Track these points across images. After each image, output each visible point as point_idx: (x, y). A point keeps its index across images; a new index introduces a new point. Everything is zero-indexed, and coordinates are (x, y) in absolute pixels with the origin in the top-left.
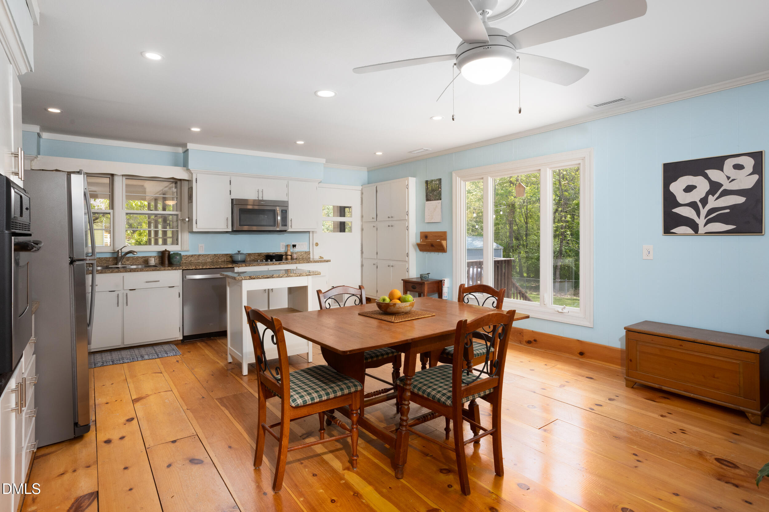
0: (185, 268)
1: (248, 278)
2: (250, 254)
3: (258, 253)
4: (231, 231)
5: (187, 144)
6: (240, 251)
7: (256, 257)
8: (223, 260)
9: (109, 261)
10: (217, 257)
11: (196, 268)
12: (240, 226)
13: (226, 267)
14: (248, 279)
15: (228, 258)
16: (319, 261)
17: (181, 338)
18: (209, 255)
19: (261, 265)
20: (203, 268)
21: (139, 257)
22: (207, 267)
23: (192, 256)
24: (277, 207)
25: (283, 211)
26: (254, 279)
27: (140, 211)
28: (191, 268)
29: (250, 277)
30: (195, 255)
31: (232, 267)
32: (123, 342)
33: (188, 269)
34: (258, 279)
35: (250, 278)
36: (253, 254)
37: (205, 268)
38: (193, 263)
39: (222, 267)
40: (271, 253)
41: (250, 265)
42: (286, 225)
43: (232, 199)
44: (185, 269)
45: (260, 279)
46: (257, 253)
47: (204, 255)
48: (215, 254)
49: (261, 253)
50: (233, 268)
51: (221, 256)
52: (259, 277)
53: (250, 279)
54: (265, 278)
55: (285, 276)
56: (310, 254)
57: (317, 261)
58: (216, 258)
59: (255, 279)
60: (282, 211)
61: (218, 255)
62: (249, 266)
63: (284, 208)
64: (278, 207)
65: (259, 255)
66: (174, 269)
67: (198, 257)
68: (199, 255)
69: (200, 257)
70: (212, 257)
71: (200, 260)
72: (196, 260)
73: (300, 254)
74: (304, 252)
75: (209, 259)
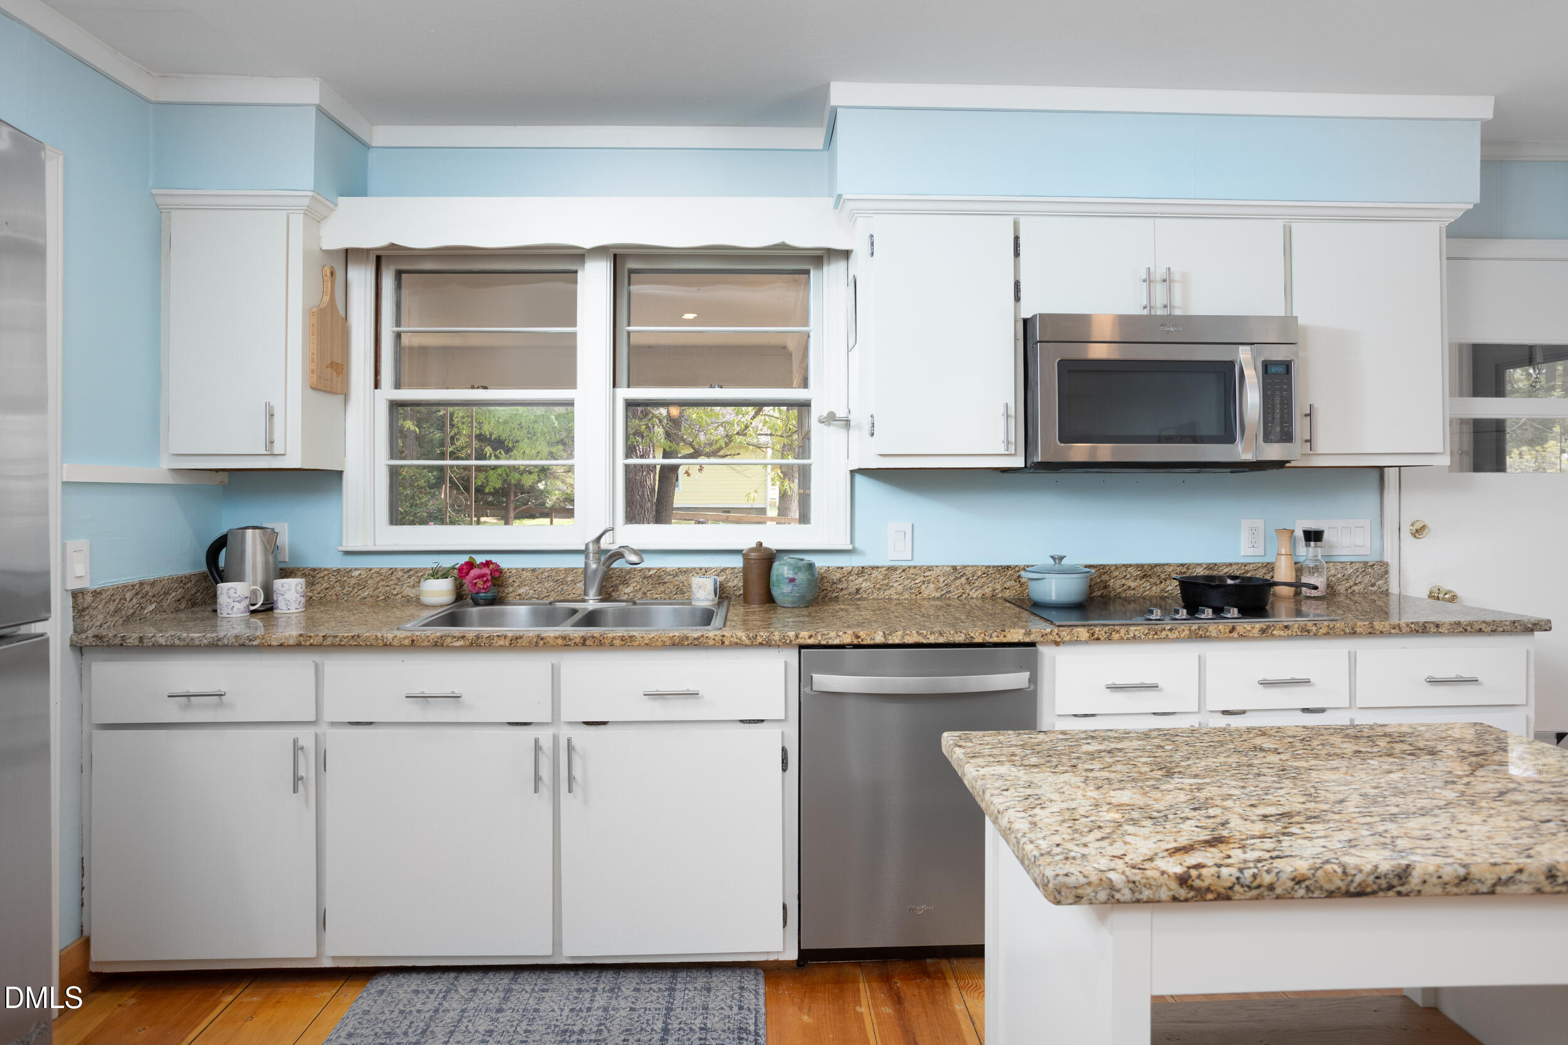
0: (810, 637)
2: (1104, 566)
3: (1142, 566)
4: (1023, 466)
5: (829, 84)
6: (1061, 558)
7: (1133, 585)
8: (988, 591)
10: (963, 580)
11: (856, 642)
12: (1061, 441)
13: (995, 640)
14: (1164, 894)
15: (1008, 584)
16: (1483, 626)
17: (792, 955)
19: (1166, 638)
20: (890, 642)
22: (909, 640)
23: (862, 571)
24: (1244, 348)
25: (1273, 370)
28: (837, 642)
30: (873, 568)
31: (1027, 640)
32: (557, 943)
33: (824, 642)
35: (1183, 893)
36: (1117, 567)
37: (897, 641)
39: (978, 640)
40: (1200, 565)
41: (1116, 636)
42: (1287, 437)
43: (1025, 321)
44: (811, 641)
46: (1137, 566)
47: (912, 571)
48: (955, 568)
49: (1156, 565)
50: (1032, 644)
51: (979, 573)
55: (1526, 889)
56: (1386, 572)
57: (1471, 624)
58: (958, 582)
59: (1228, 898)
60: (1266, 365)
61: (969, 572)
62: (1109, 639)
63: (1279, 354)
64: (1249, 347)
65: (1143, 577)
66: (759, 640)
67: (886, 577)
68: (892, 569)
69: (895, 576)
70: (942, 580)
71: (892, 591)
72: (879, 589)
73: (1339, 576)
74: (1352, 563)
75: (932, 586)
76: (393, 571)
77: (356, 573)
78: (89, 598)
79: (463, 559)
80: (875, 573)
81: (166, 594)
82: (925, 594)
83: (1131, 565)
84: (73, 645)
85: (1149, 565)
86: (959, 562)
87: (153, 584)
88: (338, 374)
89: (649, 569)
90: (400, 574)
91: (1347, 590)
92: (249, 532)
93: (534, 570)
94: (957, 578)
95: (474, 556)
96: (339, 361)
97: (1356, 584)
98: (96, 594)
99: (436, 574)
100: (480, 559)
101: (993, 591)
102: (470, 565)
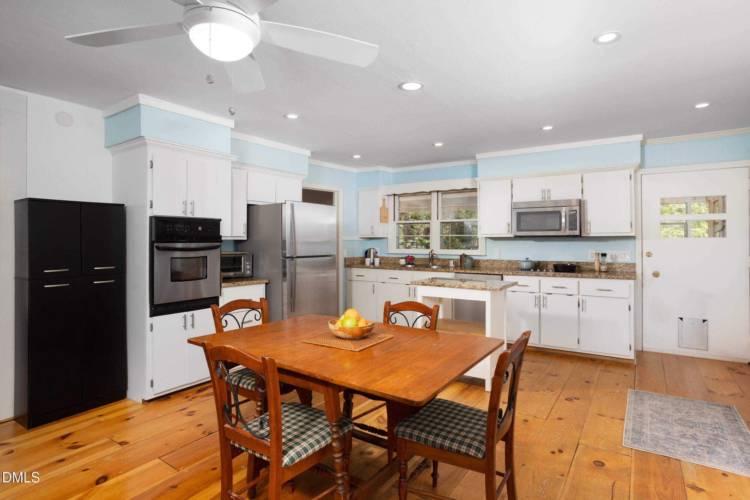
1: (421, 284)
2: (547, 262)
4: (513, 237)
5: (476, 155)
6: (529, 259)
9: (427, 261)
12: (517, 231)
18: (503, 260)
21: (446, 259)
23: (488, 260)
24: (563, 207)
25: (572, 213)
26: (426, 285)
27: (449, 220)
29: (422, 283)
30: (490, 260)
34: (429, 286)
36: (551, 262)
38: (488, 267)
40: (574, 262)
41: (518, 274)
42: (580, 229)
43: (514, 203)
45: (432, 286)
47: (499, 261)
48: (509, 261)
50: (502, 275)
51: (515, 262)
52: (431, 284)
53: (423, 285)
54: (437, 286)
56: (635, 266)
58: (510, 264)
60: (570, 212)
61: (512, 262)
64: (565, 207)
66: (447, 271)
67: (493, 262)
68: (494, 260)
69: (495, 262)
70: (506, 263)
71: (494, 265)
72: (491, 265)
73: (618, 267)
74: (622, 263)
75: (504, 265)
76: (396, 258)
77: (390, 258)
78: (346, 259)
79: (407, 255)
80: (490, 261)
81: (358, 260)
82: (502, 266)
83: (554, 262)
84: (344, 266)
85: (559, 262)
86: (510, 259)
87: (356, 258)
88: (386, 219)
89: (443, 259)
90: (397, 258)
91: (621, 271)
92: (371, 249)
93: (421, 258)
94: (509, 263)
95: (409, 255)
96: (386, 216)
97: (624, 269)
98: (347, 258)
99: (402, 258)
100: (410, 256)
101: (518, 266)
102: (408, 256)
